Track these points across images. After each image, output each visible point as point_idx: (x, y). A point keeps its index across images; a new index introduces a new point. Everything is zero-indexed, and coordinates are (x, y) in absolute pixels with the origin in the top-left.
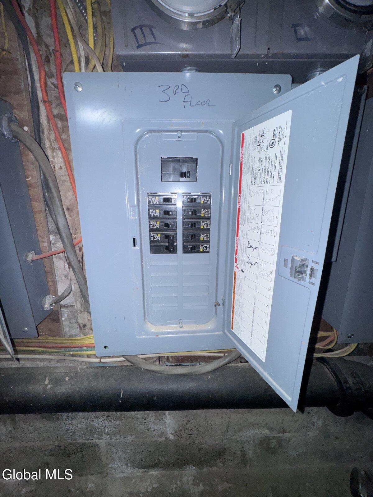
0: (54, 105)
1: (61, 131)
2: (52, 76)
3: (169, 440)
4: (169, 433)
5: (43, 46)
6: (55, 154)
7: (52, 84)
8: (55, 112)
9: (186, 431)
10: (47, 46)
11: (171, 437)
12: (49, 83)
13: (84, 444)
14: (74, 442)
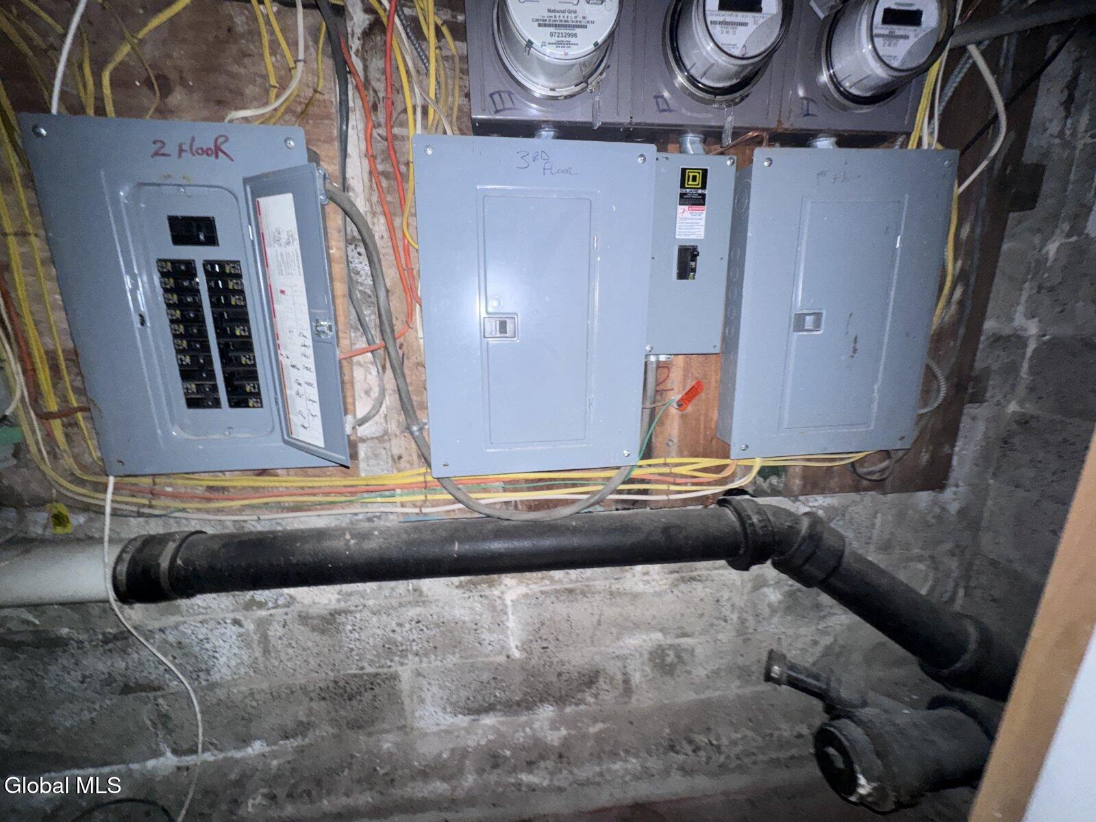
0: (378, 161)
1: (385, 192)
2: (379, 125)
3: (513, 660)
4: (513, 645)
5: (371, 92)
6: (376, 220)
7: (379, 135)
8: (380, 168)
9: (539, 640)
10: (375, 91)
11: (517, 654)
12: (375, 134)
13: (377, 674)
14: (361, 672)
